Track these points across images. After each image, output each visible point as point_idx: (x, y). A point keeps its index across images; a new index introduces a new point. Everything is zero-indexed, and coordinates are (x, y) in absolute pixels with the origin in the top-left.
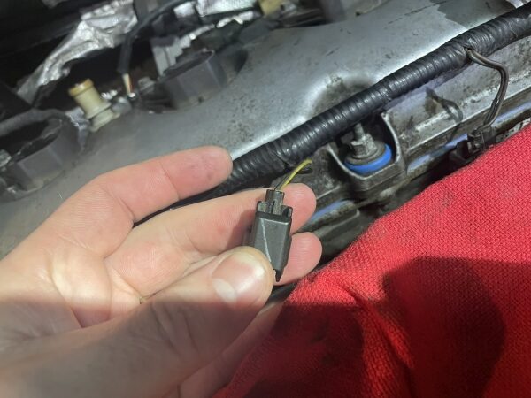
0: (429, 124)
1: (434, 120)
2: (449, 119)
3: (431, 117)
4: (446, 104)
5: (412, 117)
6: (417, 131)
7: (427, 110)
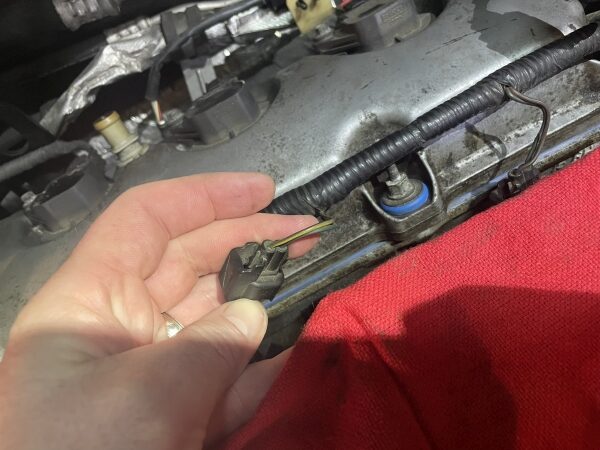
0: (469, 160)
1: (475, 156)
2: (491, 155)
3: (471, 153)
4: (488, 140)
5: (451, 154)
6: (458, 168)
7: (467, 146)
